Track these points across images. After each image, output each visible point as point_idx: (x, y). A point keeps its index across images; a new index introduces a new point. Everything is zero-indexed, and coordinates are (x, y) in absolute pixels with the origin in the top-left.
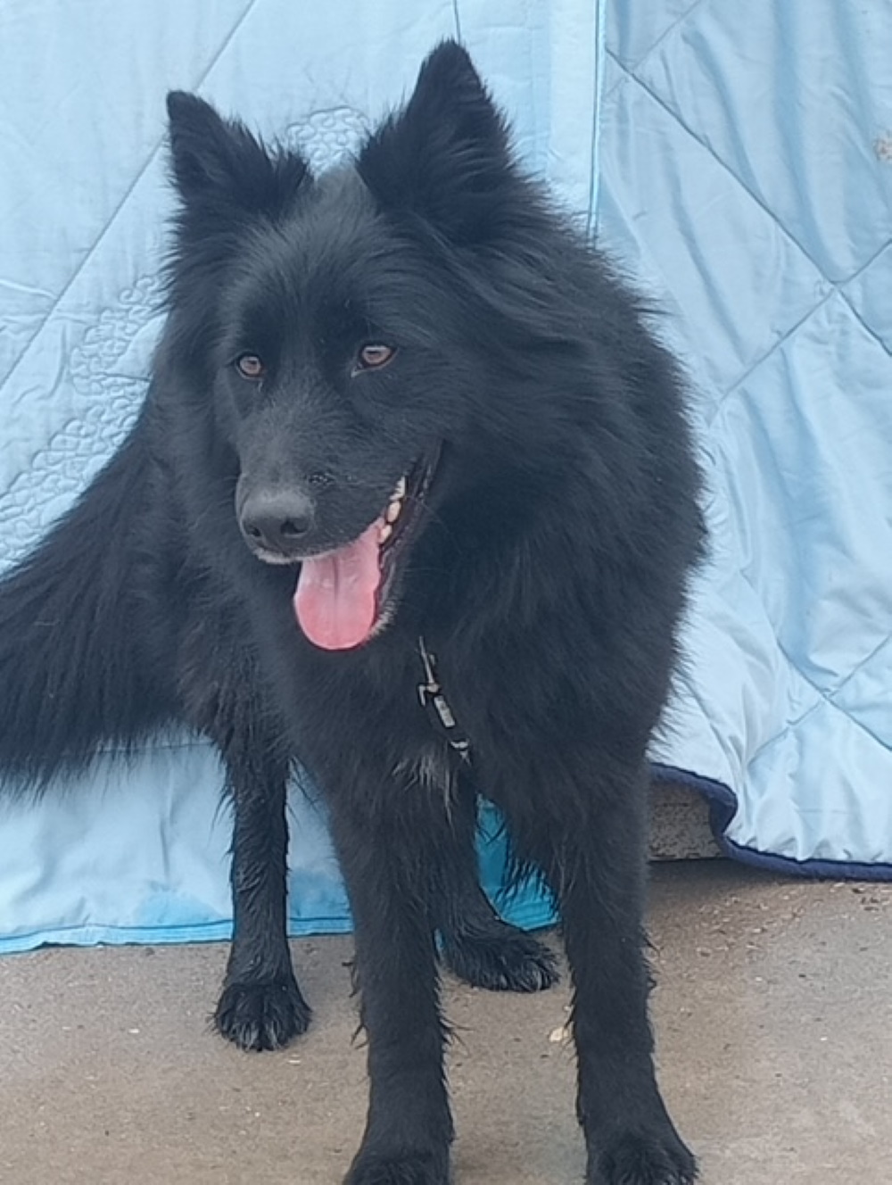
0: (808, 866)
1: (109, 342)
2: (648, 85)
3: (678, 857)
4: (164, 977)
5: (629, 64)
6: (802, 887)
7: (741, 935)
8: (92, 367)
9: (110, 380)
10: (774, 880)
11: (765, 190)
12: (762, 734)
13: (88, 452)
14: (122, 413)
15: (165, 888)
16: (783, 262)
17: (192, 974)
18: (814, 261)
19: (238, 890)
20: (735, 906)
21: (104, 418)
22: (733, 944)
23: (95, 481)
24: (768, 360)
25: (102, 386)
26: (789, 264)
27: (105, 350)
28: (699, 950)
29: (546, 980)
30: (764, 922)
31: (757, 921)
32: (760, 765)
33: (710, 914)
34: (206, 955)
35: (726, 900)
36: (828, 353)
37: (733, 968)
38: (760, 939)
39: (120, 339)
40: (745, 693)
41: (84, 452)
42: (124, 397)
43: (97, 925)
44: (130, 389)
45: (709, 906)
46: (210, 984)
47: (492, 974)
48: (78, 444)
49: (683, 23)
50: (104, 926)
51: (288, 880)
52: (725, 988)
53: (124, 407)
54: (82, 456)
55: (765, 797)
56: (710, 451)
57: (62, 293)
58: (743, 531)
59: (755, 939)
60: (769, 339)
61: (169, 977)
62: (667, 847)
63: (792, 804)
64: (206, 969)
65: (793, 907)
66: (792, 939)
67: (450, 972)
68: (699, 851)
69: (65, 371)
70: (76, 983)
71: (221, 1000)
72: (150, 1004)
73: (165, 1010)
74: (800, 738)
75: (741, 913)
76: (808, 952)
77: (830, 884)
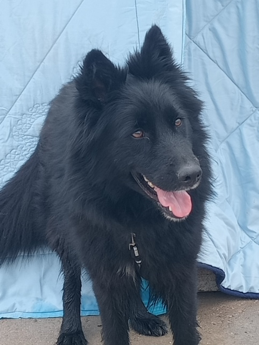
0: (247, 295)
1: (25, 125)
2: (198, 44)
3: (205, 291)
4: (41, 330)
5: (192, 37)
6: (245, 301)
7: (226, 317)
8: (20, 132)
9: (26, 137)
10: (236, 299)
11: (235, 78)
12: (232, 252)
13: (18, 160)
14: (29, 147)
15: (41, 300)
16: (240, 100)
17: (49, 329)
18: (250, 100)
19: (65, 303)
20: (224, 307)
21: (23, 149)
22: (223, 321)
23: (20, 169)
24: (235, 131)
25: (23, 139)
26: (242, 101)
27: (24, 127)
28: (212, 323)
29: (163, 333)
30: (233, 313)
31: (231, 313)
32: (232, 262)
33: (215, 310)
34: (54, 322)
35: (221, 306)
36: (254, 130)
37: (224, 329)
38: (232, 319)
39: (29, 124)
40: (227, 239)
41: (17, 160)
42: (30, 142)
43: (19, 312)
44: (32, 140)
45: (215, 307)
46: (55, 332)
47: (146, 331)
48: (15, 157)
49: (209, 25)
50: (21, 312)
51: (81, 299)
52: (221, 336)
53: (30, 145)
54: (16, 161)
55: (233, 272)
56: (217, 161)
57: (10, 109)
58: (226, 186)
59: (230, 319)
60: (235, 125)
61: (42, 330)
62: (202, 288)
63: (242, 275)
64: (54, 327)
65: (242, 308)
66: (242, 319)
67: (132, 329)
68: (212, 289)
69: (11, 134)
70: (12, 331)
71: (59, 338)
72: (36, 339)
73: (40, 341)
74: (245, 253)
75: (225, 310)
76: (247, 324)
77: (254, 300)
